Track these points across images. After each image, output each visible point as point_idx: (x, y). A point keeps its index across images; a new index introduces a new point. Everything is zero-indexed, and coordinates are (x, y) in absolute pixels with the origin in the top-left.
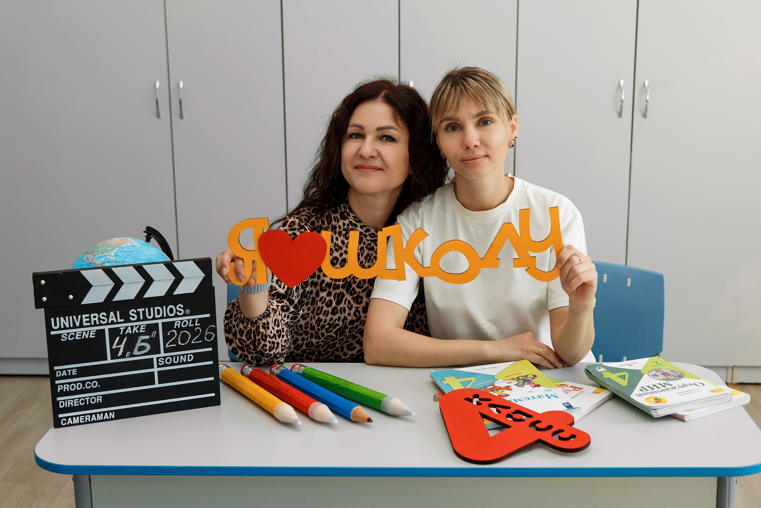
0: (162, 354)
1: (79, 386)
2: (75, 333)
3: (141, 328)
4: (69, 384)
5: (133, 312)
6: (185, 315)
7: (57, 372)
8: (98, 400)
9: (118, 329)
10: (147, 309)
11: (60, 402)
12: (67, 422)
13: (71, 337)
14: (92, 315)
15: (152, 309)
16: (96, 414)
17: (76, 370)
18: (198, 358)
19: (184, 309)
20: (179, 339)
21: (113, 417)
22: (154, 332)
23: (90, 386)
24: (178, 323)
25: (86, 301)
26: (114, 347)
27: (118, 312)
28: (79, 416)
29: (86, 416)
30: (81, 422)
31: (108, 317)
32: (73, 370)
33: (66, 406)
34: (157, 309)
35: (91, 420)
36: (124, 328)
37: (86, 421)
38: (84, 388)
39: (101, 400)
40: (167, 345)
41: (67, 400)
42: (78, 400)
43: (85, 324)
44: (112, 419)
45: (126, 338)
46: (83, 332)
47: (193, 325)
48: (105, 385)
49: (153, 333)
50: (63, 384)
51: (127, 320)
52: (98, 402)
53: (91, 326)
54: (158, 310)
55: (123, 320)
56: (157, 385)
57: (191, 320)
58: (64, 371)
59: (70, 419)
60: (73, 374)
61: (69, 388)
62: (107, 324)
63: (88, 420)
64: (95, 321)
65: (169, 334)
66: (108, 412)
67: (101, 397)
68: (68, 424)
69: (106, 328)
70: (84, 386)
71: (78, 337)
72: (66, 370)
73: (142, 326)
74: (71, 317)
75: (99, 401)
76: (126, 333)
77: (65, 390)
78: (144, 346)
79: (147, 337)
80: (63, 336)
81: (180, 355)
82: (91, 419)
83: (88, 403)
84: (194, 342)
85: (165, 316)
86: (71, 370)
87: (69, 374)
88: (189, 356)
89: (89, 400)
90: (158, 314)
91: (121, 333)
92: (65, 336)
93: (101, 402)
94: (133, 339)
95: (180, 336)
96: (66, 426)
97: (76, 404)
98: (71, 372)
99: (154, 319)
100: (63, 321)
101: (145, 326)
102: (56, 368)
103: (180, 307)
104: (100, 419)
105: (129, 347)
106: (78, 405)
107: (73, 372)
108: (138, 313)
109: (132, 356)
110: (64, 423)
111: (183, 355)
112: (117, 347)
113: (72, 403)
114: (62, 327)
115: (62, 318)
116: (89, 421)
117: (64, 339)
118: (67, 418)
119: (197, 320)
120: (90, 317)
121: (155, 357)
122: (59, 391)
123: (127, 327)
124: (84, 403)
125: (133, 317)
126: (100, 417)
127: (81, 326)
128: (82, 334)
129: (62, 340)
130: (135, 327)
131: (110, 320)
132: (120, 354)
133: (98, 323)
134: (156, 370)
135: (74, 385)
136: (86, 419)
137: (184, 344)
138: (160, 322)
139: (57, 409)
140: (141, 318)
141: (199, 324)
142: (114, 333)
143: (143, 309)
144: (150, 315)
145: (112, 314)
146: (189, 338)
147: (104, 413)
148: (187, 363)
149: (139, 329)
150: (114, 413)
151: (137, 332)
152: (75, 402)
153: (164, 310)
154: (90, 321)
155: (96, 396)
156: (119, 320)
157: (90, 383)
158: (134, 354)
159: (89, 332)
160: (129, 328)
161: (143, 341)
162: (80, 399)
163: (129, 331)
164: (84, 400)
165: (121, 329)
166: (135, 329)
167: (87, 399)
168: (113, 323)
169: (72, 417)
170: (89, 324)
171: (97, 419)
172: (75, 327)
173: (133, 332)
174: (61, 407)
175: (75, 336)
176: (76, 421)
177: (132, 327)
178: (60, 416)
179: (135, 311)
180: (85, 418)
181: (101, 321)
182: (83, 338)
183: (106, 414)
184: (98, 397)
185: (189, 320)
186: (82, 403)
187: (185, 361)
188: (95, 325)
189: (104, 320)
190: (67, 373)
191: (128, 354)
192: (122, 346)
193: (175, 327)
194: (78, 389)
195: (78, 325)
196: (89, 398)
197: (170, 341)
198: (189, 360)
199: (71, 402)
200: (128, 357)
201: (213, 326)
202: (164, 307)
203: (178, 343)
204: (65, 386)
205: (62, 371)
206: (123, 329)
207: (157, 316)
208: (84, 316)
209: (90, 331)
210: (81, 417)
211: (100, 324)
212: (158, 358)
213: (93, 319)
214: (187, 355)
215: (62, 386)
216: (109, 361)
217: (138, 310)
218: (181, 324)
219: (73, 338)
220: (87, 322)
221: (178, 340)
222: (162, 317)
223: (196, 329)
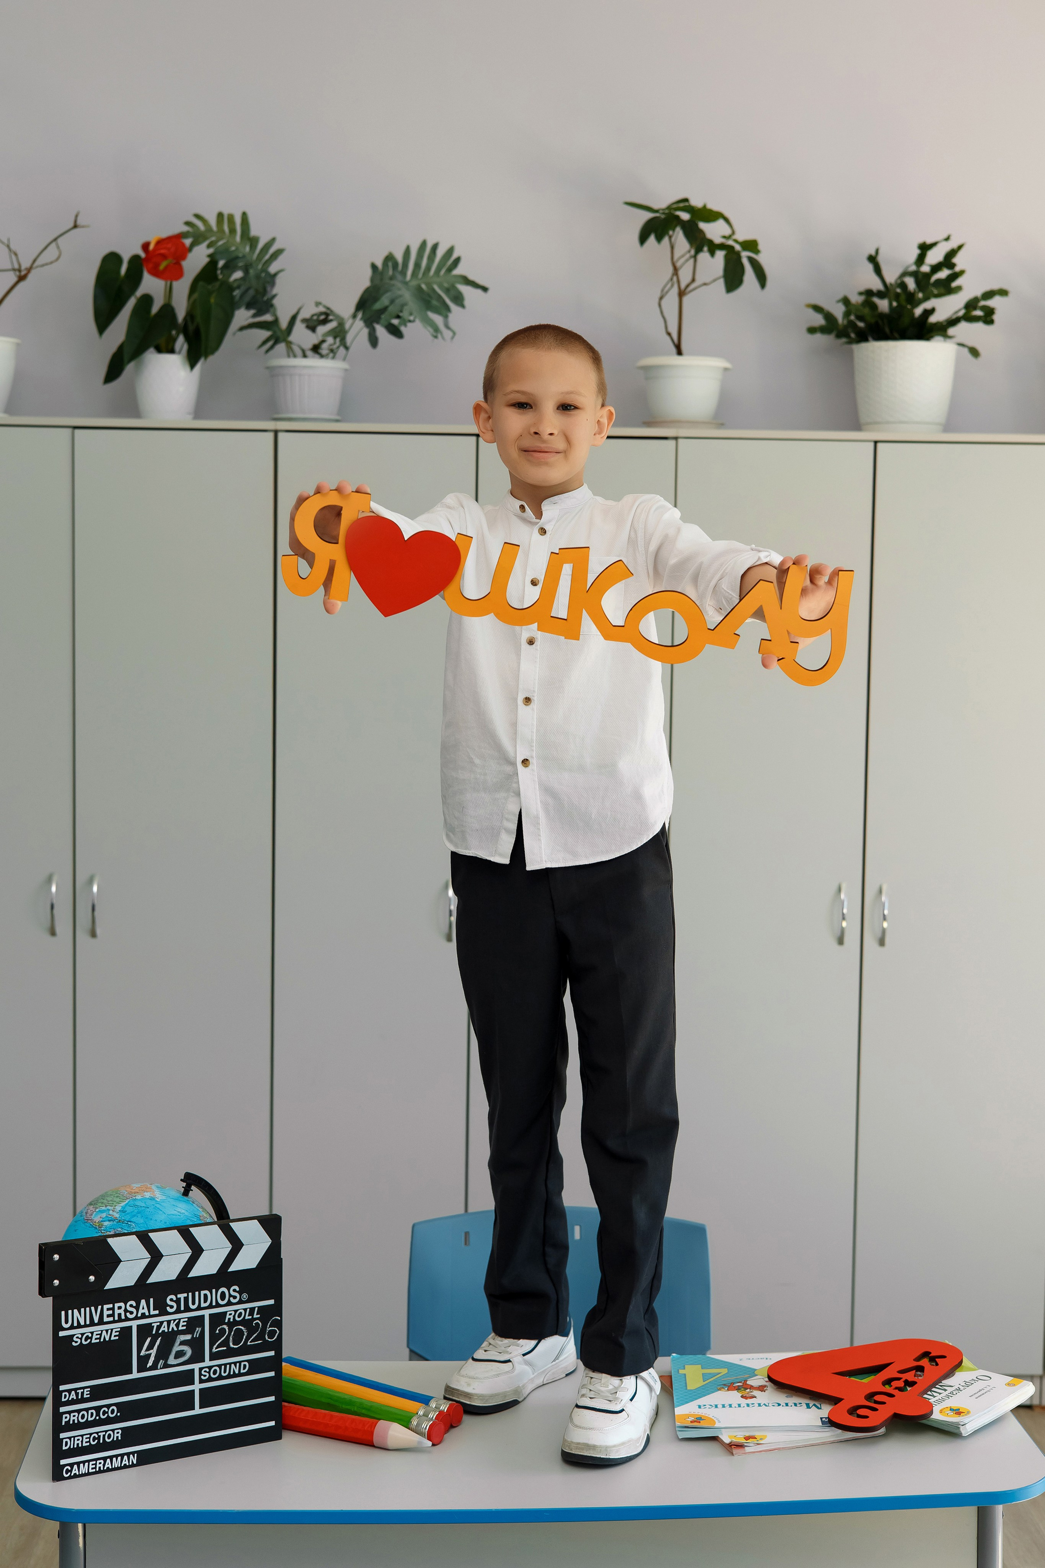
0: (207, 1363)
1: (92, 1414)
2: (92, 1333)
3: (181, 1324)
4: (79, 1411)
5: (171, 1300)
6: (241, 1302)
7: (63, 1394)
8: (116, 1435)
9: (150, 1326)
10: (190, 1294)
11: (64, 1441)
12: (71, 1471)
13: (86, 1340)
14: (117, 1305)
15: (197, 1293)
16: (111, 1458)
17: (89, 1389)
18: (255, 1366)
19: (240, 1293)
20: (231, 1338)
21: (135, 1463)
22: (197, 1329)
23: (106, 1415)
24: (230, 1314)
25: (110, 1285)
26: (143, 1353)
27: (152, 1300)
28: (89, 1461)
29: (98, 1462)
30: (91, 1471)
31: (137, 1308)
32: (85, 1390)
33: (72, 1447)
34: (204, 1294)
35: (104, 1468)
36: (159, 1324)
37: (97, 1470)
38: (97, 1418)
39: (119, 1435)
40: (214, 1349)
41: (74, 1437)
42: (88, 1436)
43: (106, 1319)
44: (133, 1465)
45: (160, 1338)
46: (102, 1331)
47: (250, 1317)
48: (127, 1411)
49: (197, 1331)
50: (69, 1413)
51: (163, 1312)
52: (115, 1439)
53: (114, 1322)
54: (205, 1296)
55: (157, 1312)
56: (197, 1411)
57: (248, 1310)
58: (73, 1392)
59: (75, 1467)
60: (85, 1396)
61: (78, 1418)
62: (136, 1318)
63: (100, 1468)
64: (120, 1315)
65: (217, 1332)
66: (128, 1454)
67: (120, 1431)
68: (72, 1475)
69: (134, 1324)
70: (98, 1414)
71: (96, 1339)
72: (75, 1390)
73: (182, 1320)
74: (88, 1309)
75: (117, 1437)
76: (160, 1332)
77: (71, 1422)
78: (184, 1350)
79: (188, 1337)
80: (75, 1339)
81: (230, 1364)
82: (104, 1465)
83: (101, 1442)
84: (250, 1342)
85: (214, 1304)
86: (82, 1390)
87: (80, 1397)
88: (243, 1364)
89: (104, 1436)
90: (205, 1301)
91: (154, 1332)
92: (77, 1338)
93: (120, 1438)
94: (169, 1338)
95: (232, 1333)
96: (70, 1477)
97: (86, 1442)
98: (83, 1393)
99: (199, 1308)
100: (78, 1316)
101: (186, 1319)
102: (62, 1388)
103: (234, 1290)
104: (116, 1466)
105: (163, 1354)
106: (88, 1444)
107: (85, 1393)
108: (178, 1301)
109: (166, 1366)
110: (67, 1474)
111: (235, 1363)
112: (147, 1353)
113: (80, 1442)
114: (75, 1324)
115: (76, 1311)
116: (102, 1469)
117: (76, 1342)
118: (71, 1465)
119: (257, 1308)
120: (113, 1309)
121: (196, 1367)
122: (63, 1424)
123: (162, 1323)
124: (96, 1441)
125: (172, 1307)
126: (116, 1463)
127: (101, 1322)
128: (101, 1335)
129: (74, 1344)
130: (172, 1321)
131: (141, 1311)
132: (150, 1364)
133: (123, 1317)
134: (197, 1387)
135: (85, 1413)
136: (98, 1466)
137: (237, 1347)
138: (206, 1313)
139: (58, 1452)
140: (182, 1308)
141: (259, 1316)
142: (145, 1331)
143: (185, 1295)
144: (193, 1303)
145: (143, 1302)
146: (244, 1337)
147: (122, 1455)
148: (240, 1375)
149: (177, 1325)
150: (136, 1455)
151: (175, 1329)
152: (85, 1440)
153: (213, 1296)
154: (113, 1315)
155: (113, 1430)
156: (153, 1312)
157: (107, 1410)
158: (169, 1363)
159: (109, 1332)
160: (165, 1324)
161: (183, 1343)
162: (91, 1434)
163: (164, 1328)
164: (97, 1436)
165: (154, 1326)
166: (173, 1325)
167: (101, 1434)
168: (144, 1316)
169: (78, 1464)
170: (111, 1319)
171: (112, 1466)
172: (92, 1324)
173: (170, 1330)
174: (64, 1448)
175: (91, 1338)
176: (83, 1469)
177: (169, 1322)
178: (63, 1462)
179: (175, 1299)
180: (96, 1464)
181: (128, 1314)
182: (102, 1340)
183: (126, 1457)
184: (116, 1431)
185: (245, 1310)
186: (94, 1441)
187: (237, 1372)
188: (120, 1320)
189: (131, 1313)
190: (77, 1394)
191: (161, 1362)
192: (153, 1352)
193: (226, 1321)
194: (90, 1419)
195: (96, 1320)
196: (104, 1433)
197: (219, 1342)
198: (242, 1371)
199: (78, 1440)
200: (161, 1369)
201: (277, 1318)
202: (214, 1291)
203: (229, 1345)
204: (72, 1414)
205: (69, 1391)
206: (157, 1326)
207: (203, 1305)
208: (106, 1307)
209: (112, 1330)
210: (91, 1463)
211: (127, 1319)
212: (201, 1369)
213: (117, 1312)
214: (240, 1362)
215: (68, 1415)
216: (135, 1375)
217: (179, 1296)
218: (234, 1316)
219: (89, 1340)
220: (108, 1316)
221: (229, 1340)
222: (210, 1306)
223: (254, 1322)
